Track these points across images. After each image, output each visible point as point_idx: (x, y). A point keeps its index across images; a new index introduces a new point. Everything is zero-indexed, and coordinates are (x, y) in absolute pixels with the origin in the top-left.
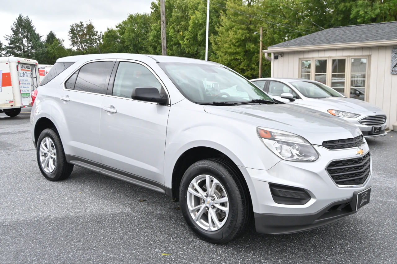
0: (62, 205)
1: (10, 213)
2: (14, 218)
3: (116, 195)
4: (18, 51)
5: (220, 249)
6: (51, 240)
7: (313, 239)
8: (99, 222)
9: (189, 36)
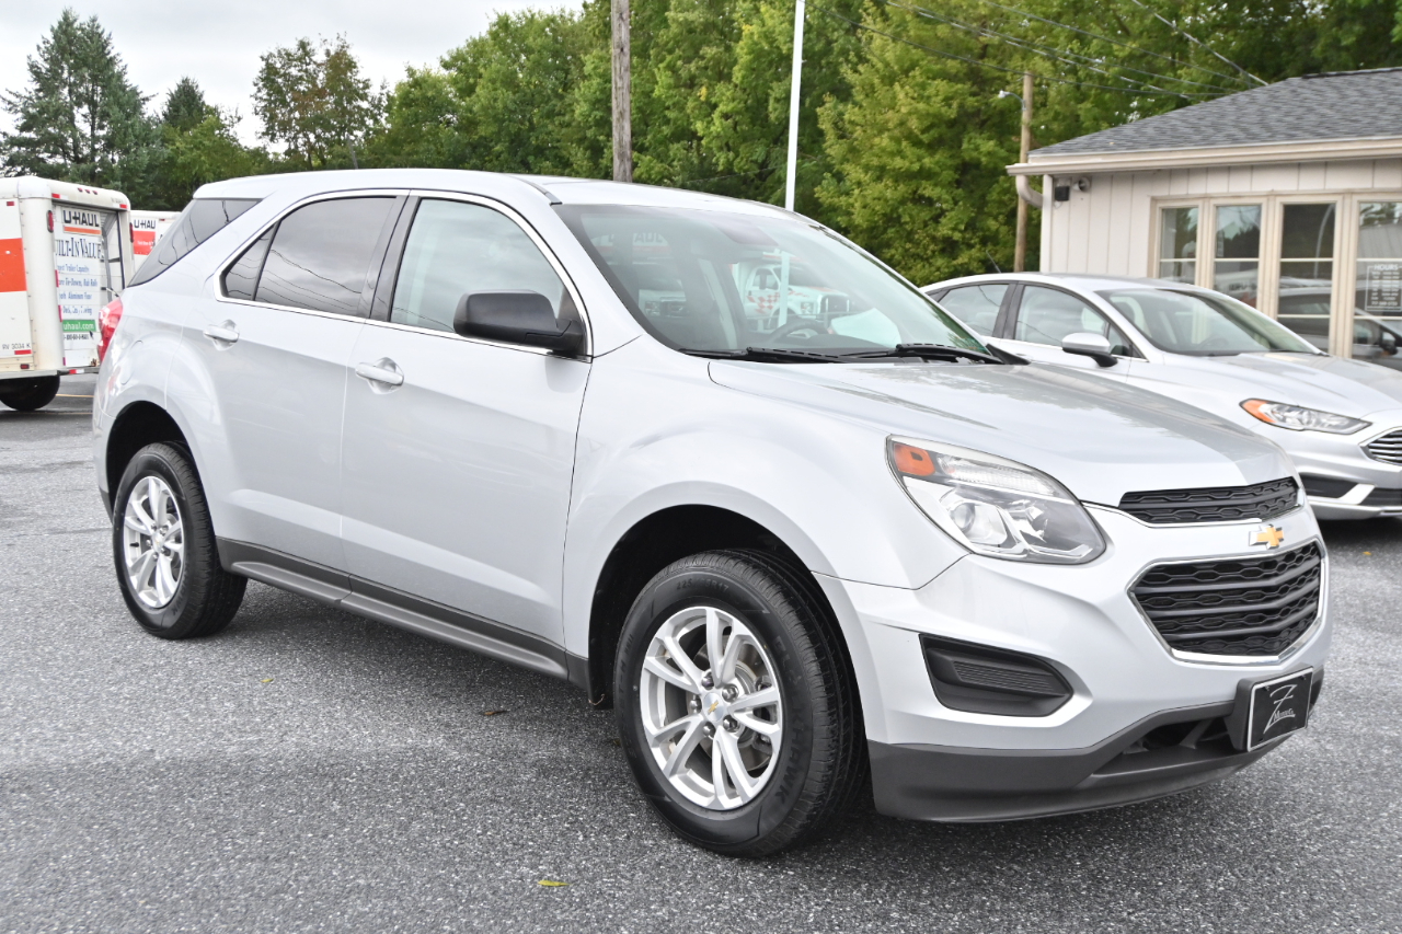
0: (197, 719)
1: (12, 739)
2: (26, 755)
3: (395, 693)
4: (54, 154)
5: (748, 875)
6: (154, 826)
7: (1096, 855)
8: (326, 775)
9: (731, 105)
